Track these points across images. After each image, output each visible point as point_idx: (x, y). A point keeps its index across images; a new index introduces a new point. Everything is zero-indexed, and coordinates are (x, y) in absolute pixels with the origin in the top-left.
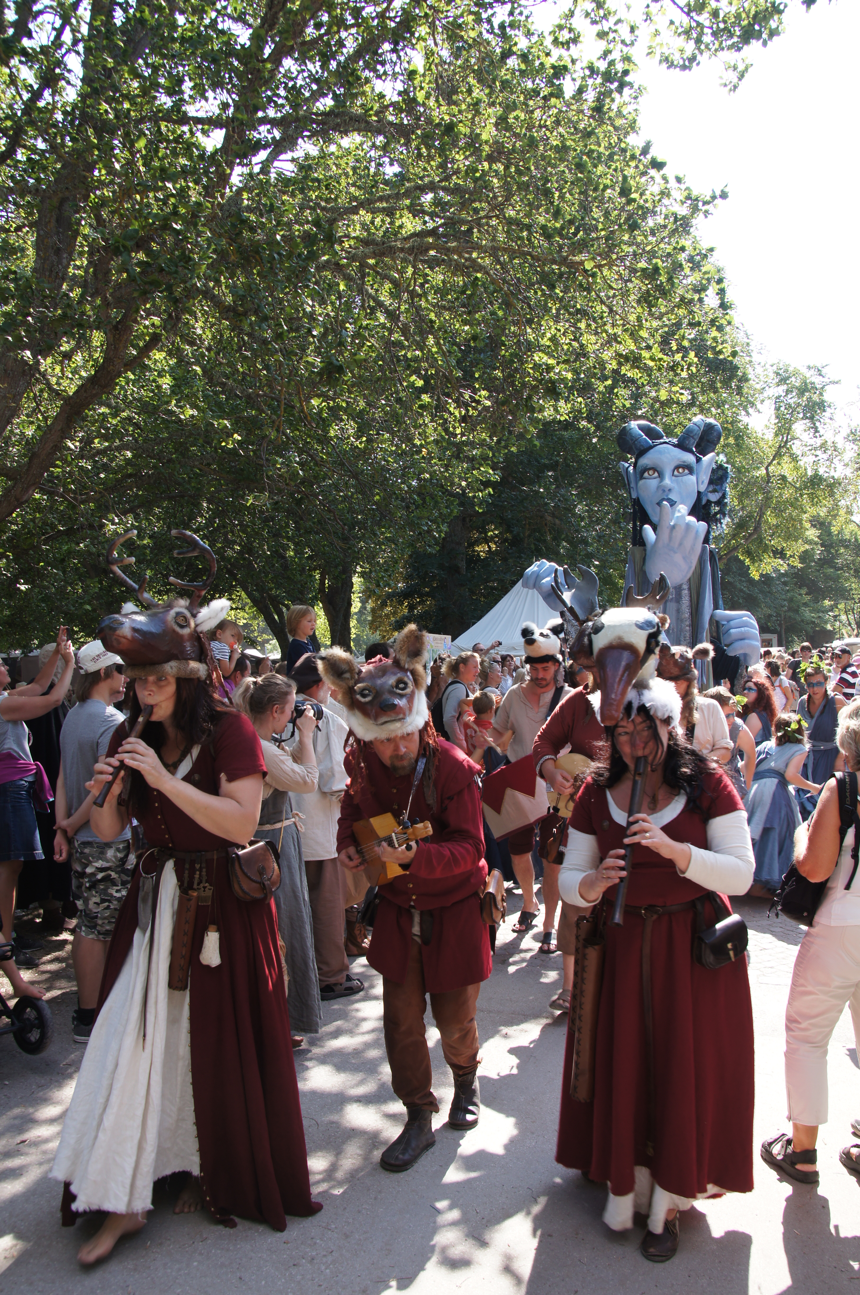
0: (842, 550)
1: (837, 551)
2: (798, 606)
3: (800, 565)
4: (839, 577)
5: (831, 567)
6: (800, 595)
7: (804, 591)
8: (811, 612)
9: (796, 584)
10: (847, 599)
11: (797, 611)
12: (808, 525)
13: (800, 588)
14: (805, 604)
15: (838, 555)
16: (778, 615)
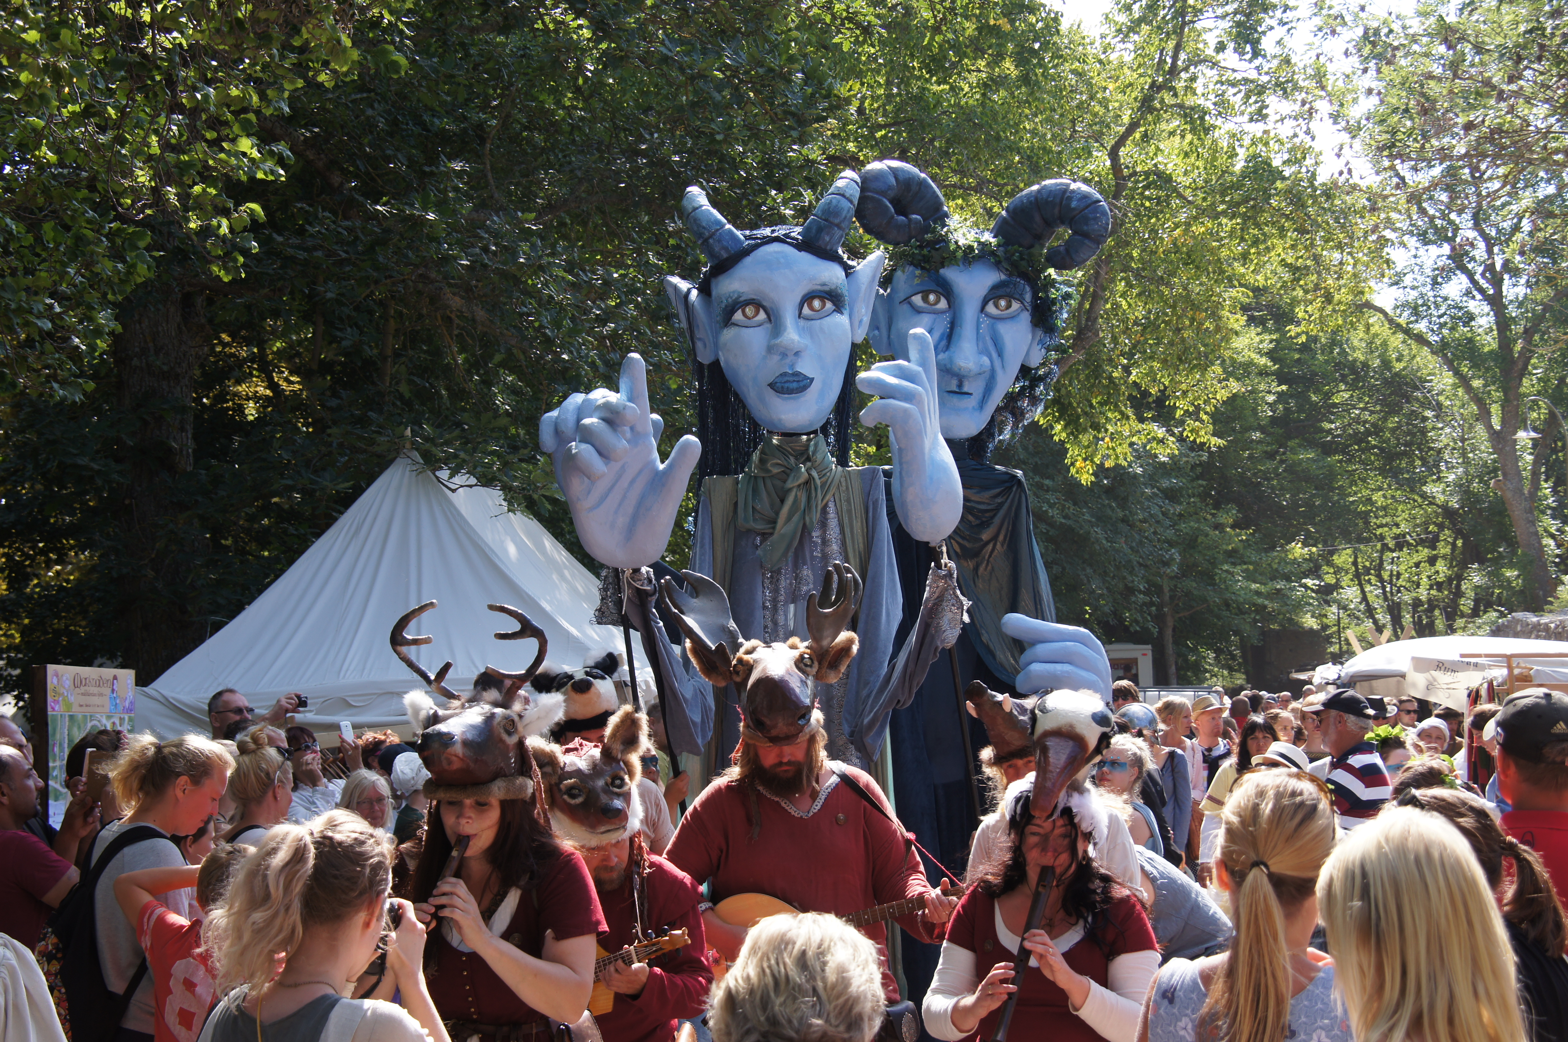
0: (1342, 396)
1: (1328, 395)
2: (1214, 563)
3: (1215, 441)
4: (1331, 476)
5: (1311, 444)
6: (1218, 527)
7: (1227, 517)
8: (1250, 577)
9: (1204, 496)
10: (1360, 540)
11: (1208, 577)
12: (1237, 321)
13: (1217, 506)
14: (1234, 556)
15: (1328, 409)
16: (1154, 589)
